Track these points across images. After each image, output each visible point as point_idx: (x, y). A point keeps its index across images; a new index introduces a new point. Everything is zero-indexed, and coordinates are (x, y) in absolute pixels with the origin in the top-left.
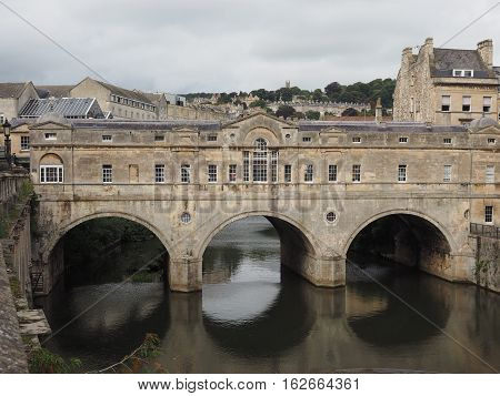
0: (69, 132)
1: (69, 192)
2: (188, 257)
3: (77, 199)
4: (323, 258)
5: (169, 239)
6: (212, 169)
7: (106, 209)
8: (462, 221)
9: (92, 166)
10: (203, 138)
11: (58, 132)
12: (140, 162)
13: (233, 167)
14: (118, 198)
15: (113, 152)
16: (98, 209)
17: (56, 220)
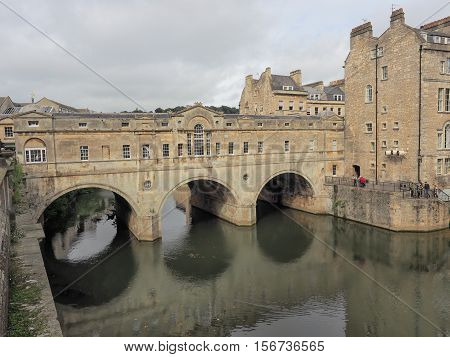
0: (50, 120)
1: (52, 170)
2: (151, 214)
3: (59, 175)
4: (243, 206)
5: (136, 201)
6: (166, 147)
7: (84, 182)
8: (320, 175)
9: (71, 148)
10: (158, 124)
11: (40, 120)
12: (110, 143)
13: (180, 146)
14: (95, 173)
15: (89, 136)
16: (78, 182)
17: (42, 193)
